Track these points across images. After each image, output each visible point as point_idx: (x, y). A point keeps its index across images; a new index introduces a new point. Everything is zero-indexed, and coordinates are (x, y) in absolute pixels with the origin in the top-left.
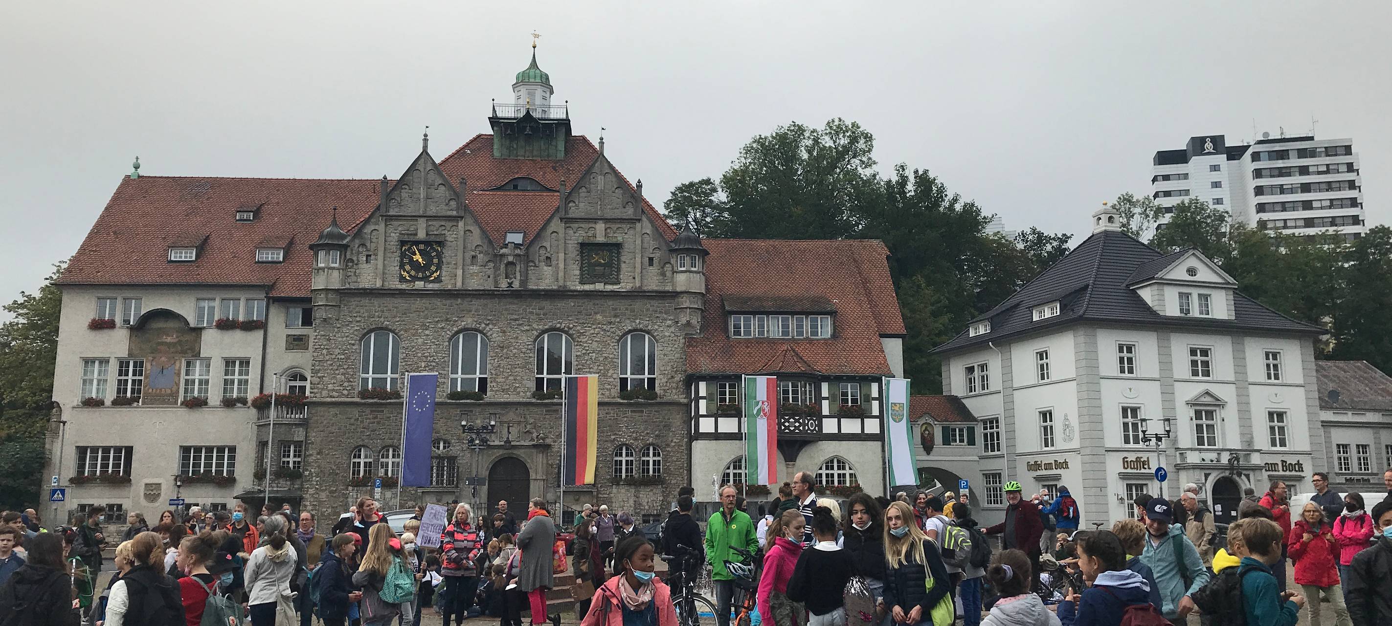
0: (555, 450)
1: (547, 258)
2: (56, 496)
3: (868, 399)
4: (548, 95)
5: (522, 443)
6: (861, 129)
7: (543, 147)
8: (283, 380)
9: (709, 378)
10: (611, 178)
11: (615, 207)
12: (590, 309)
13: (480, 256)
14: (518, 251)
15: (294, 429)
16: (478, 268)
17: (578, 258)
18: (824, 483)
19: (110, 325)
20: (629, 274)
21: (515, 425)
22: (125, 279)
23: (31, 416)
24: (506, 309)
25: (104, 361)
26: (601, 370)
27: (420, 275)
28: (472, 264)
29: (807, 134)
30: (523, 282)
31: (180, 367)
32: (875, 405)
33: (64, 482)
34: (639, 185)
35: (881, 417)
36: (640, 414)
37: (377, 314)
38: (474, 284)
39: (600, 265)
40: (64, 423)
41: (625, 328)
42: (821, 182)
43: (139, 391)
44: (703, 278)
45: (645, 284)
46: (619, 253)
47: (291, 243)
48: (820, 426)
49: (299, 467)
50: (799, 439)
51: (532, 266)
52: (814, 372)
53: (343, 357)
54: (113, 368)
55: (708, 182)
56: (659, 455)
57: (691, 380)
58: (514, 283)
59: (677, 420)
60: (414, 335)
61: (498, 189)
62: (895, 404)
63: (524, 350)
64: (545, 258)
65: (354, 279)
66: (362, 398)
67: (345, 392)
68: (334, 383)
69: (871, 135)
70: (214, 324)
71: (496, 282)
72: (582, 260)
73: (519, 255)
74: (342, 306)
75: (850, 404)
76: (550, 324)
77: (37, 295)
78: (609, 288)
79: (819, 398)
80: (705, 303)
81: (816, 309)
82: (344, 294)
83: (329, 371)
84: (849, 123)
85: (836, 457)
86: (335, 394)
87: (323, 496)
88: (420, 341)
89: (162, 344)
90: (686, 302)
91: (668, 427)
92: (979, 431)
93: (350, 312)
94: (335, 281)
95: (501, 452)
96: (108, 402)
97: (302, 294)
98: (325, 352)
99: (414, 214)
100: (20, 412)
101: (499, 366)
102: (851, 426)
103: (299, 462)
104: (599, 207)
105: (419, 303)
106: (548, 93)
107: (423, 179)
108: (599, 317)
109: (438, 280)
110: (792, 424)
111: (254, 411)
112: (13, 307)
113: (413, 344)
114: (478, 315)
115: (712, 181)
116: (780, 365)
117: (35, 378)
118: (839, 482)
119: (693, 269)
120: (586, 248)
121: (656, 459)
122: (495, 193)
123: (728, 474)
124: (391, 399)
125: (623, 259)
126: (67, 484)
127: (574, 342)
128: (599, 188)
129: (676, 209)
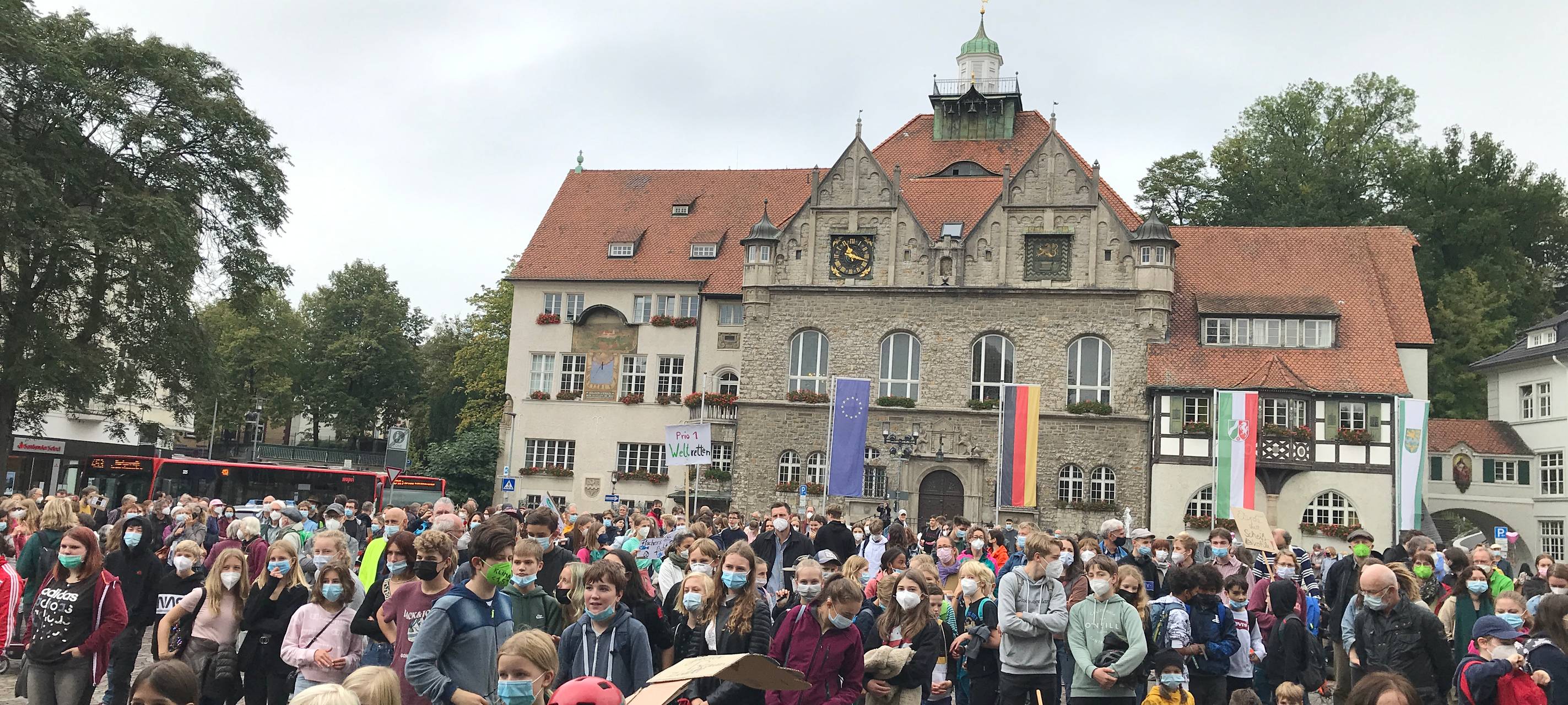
0: (991, 465)
1: (987, 252)
2: (507, 486)
3: (1376, 422)
4: (996, 67)
5: (956, 456)
6: (1399, 85)
7: (989, 126)
8: (715, 380)
9: (1174, 392)
10: (1064, 159)
11: (1067, 193)
12: (1035, 309)
13: (914, 251)
14: (954, 245)
15: (724, 429)
16: (911, 263)
17: (1023, 251)
18: (1315, 521)
19: (556, 320)
20: (1082, 269)
21: (949, 436)
22: (569, 276)
23: (489, 405)
24: (940, 310)
25: (550, 356)
26: (1045, 379)
27: (851, 272)
28: (905, 259)
29: (1326, 93)
30: (960, 279)
31: (618, 364)
32: (1386, 430)
33: (515, 473)
34: (1096, 167)
35: (1392, 445)
36: (1091, 431)
37: (806, 313)
38: (906, 282)
39: (1047, 259)
40: (514, 416)
41: (1075, 331)
42: (1344, 152)
43: (581, 387)
44: (1171, 274)
45: (1100, 281)
46: (1070, 245)
47: (725, 237)
48: (1312, 452)
49: (728, 469)
50: (1282, 467)
51: (970, 261)
52: (1306, 389)
53: (772, 357)
54: (558, 362)
55: (1193, 155)
56: (1112, 478)
57: (1152, 394)
58: (950, 280)
59: (1135, 438)
60: (843, 336)
61: (937, 175)
62: (1410, 430)
63: (959, 354)
64: (985, 252)
65: (783, 275)
66: (791, 400)
67: (774, 394)
68: (763, 384)
69: (1413, 91)
70: (650, 320)
71: (930, 279)
72: (1027, 254)
73: (956, 250)
74: (772, 304)
75: (1352, 428)
76: (989, 326)
77: (495, 287)
78: (1058, 285)
79: (1312, 419)
80: (1173, 303)
81: (1313, 311)
82: (773, 291)
83: (758, 371)
84: (1383, 76)
85: (1331, 490)
86: (764, 395)
87: (751, 500)
88: (849, 342)
89: (603, 340)
90: (1148, 302)
91: (1124, 446)
92: (1536, 468)
93: (779, 310)
94: (765, 278)
95: (934, 464)
96: (553, 396)
97: (735, 291)
98: (754, 351)
99: (845, 206)
100: (481, 402)
101: (932, 371)
102: (1354, 454)
103: (729, 464)
104: (1048, 193)
105: (848, 301)
106: (997, 64)
107: (855, 167)
108: (1044, 319)
109: (869, 277)
110: (1275, 450)
111: (687, 409)
112: (475, 300)
113: (842, 345)
114: (910, 315)
115: (1198, 154)
116: (1263, 379)
117: (493, 369)
118: (1335, 521)
119: (1159, 264)
120: (1031, 240)
121: (1110, 482)
122: (933, 180)
123: (1195, 505)
124: (819, 402)
125: (1074, 252)
126: (518, 474)
127: (1016, 346)
128: (1049, 172)
129: (1154, 188)
